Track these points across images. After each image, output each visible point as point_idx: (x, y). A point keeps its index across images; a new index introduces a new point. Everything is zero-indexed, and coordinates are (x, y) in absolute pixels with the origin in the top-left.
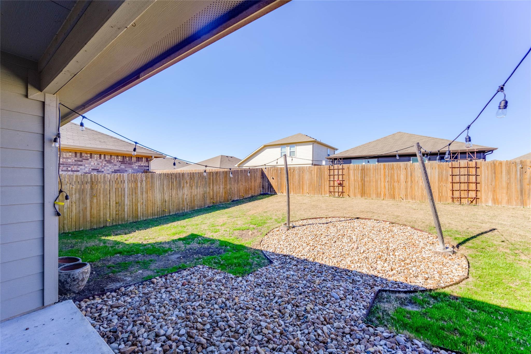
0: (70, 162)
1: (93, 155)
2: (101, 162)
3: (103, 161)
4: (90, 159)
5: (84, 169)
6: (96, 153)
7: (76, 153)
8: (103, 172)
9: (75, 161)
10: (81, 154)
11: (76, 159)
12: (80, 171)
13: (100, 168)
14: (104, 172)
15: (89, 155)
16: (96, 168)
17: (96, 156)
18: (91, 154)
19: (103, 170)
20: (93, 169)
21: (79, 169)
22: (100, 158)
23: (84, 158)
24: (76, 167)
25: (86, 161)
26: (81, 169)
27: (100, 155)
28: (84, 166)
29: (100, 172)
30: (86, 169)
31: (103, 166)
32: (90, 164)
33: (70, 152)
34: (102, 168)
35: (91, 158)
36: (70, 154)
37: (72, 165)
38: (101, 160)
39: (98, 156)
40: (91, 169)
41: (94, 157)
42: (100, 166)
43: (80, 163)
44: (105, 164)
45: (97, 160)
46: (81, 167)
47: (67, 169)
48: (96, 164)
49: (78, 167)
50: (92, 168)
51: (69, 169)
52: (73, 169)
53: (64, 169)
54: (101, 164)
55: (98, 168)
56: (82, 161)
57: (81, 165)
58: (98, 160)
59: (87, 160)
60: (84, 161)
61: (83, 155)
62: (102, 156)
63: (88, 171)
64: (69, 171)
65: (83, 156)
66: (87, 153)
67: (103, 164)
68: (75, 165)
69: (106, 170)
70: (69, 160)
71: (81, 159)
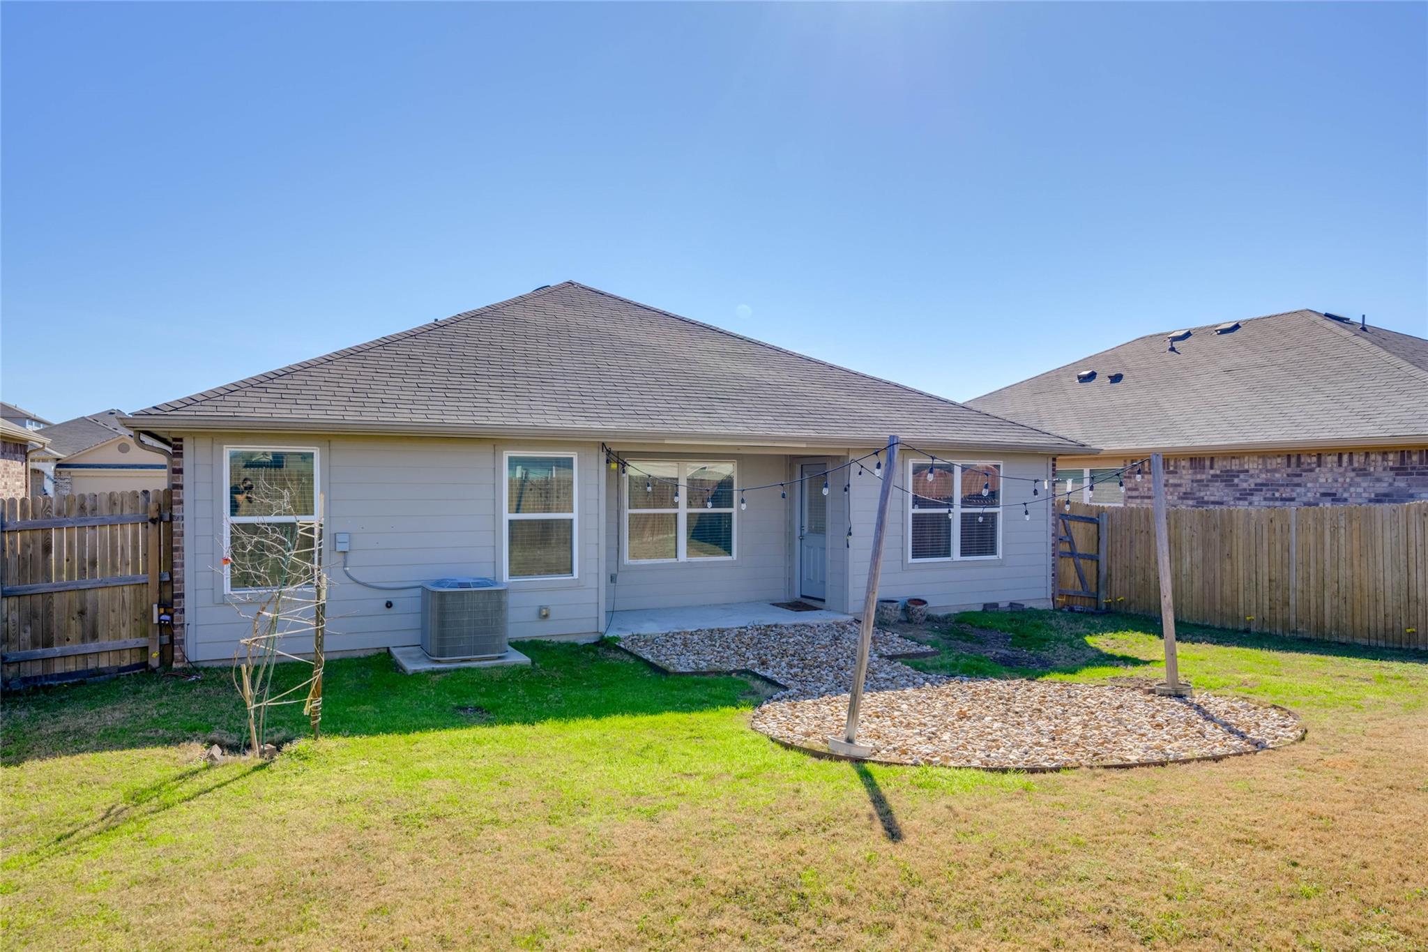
0: (1278, 480)
1: (1323, 458)
2: (1343, 475)
3: (1346, 470)
4: (1317, 470)
5: (1305, 495)
6: (1330, 451)
7: (1289, 457)
8: (1346, 500)
9: (1288, 475)
10: (1299, 457)
11: (1289, 471)
12: (1297, 500)
13: (1340, 490)
14: (1350, 500)
15: (1314, 459)
16: (1330, 491)
17: (1329, 459)
18: (1320, 454)
19: (1346, 495)
20: (1324, 495)
21: (1294, 495)
22: (1340, 465)
23: (1305, 467)
24: (1288, 489)
25: (1309, 473)
26: (1298, 494)
27: (1340, 456)
28: (1305, 486)
29: (1338, 500)
30: (1309, 495)
31: (1346, 486)
32: (1316, 480)
33: (1279, 456)
34: (1345, 490)
35: (1319, 466)
36: (1279, 460)
37: (1282, 485)
38: (1342, 470)
39: (1336, 458)
40: (1318, 495)
41: (1326, 463)
42: (1339, 485)
43: (1296, 480)
44: (1352, 479)
45: (1331, 470)
46: (1299, 490)
47: (1274, 494)
48: (1330, 481)
49: (1293, 491)
50: (1322, 490)
51: (1277, 495)
52: (1284, 495)
53: (1268, 496)
54: (1341, 480)
55: (1334, 491)
56: (1301, 475)
57: (1299, 485)
58: (1335, 470)
59: (1312, 470)
60: (1304, 474)
61: (1302, 460)
62: (1345, 458)
63: (1311, 500)
64: (1277, 499)
65: (1303, 463)
66: (1310, 455)
67: (1348, 480)
68: (1287, 485)
69: (1354, 495)
70: (1277, 475)
71: (1298, 471)
